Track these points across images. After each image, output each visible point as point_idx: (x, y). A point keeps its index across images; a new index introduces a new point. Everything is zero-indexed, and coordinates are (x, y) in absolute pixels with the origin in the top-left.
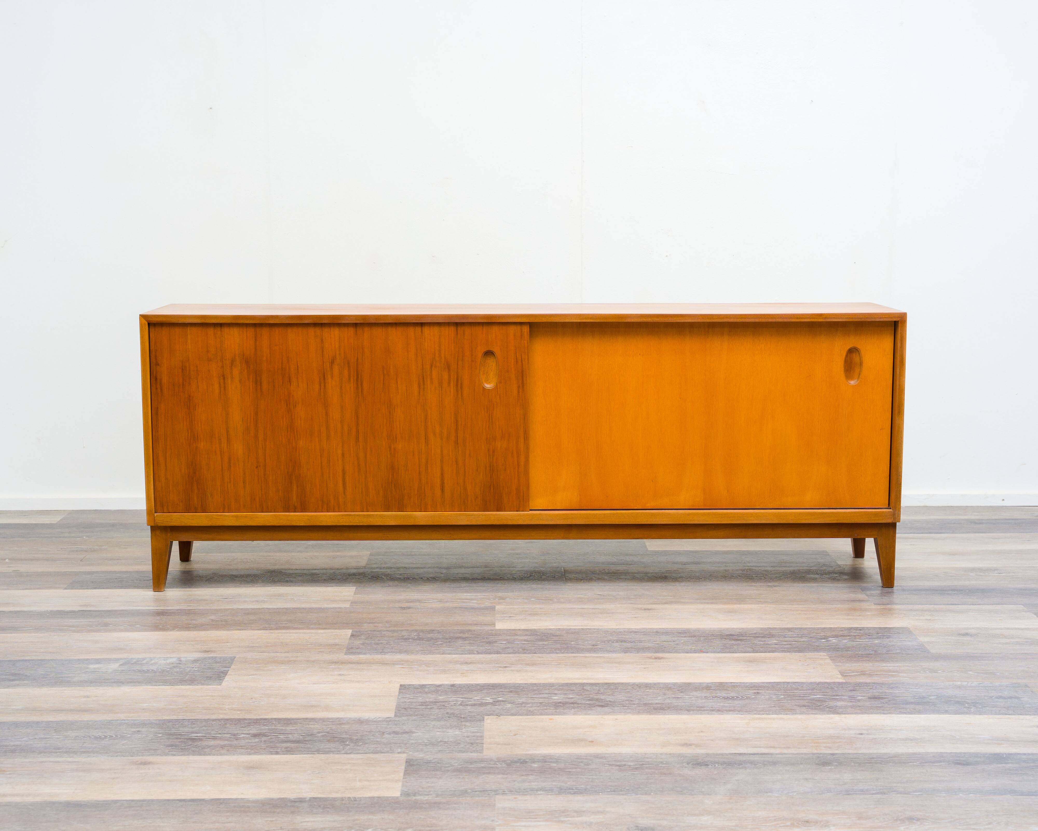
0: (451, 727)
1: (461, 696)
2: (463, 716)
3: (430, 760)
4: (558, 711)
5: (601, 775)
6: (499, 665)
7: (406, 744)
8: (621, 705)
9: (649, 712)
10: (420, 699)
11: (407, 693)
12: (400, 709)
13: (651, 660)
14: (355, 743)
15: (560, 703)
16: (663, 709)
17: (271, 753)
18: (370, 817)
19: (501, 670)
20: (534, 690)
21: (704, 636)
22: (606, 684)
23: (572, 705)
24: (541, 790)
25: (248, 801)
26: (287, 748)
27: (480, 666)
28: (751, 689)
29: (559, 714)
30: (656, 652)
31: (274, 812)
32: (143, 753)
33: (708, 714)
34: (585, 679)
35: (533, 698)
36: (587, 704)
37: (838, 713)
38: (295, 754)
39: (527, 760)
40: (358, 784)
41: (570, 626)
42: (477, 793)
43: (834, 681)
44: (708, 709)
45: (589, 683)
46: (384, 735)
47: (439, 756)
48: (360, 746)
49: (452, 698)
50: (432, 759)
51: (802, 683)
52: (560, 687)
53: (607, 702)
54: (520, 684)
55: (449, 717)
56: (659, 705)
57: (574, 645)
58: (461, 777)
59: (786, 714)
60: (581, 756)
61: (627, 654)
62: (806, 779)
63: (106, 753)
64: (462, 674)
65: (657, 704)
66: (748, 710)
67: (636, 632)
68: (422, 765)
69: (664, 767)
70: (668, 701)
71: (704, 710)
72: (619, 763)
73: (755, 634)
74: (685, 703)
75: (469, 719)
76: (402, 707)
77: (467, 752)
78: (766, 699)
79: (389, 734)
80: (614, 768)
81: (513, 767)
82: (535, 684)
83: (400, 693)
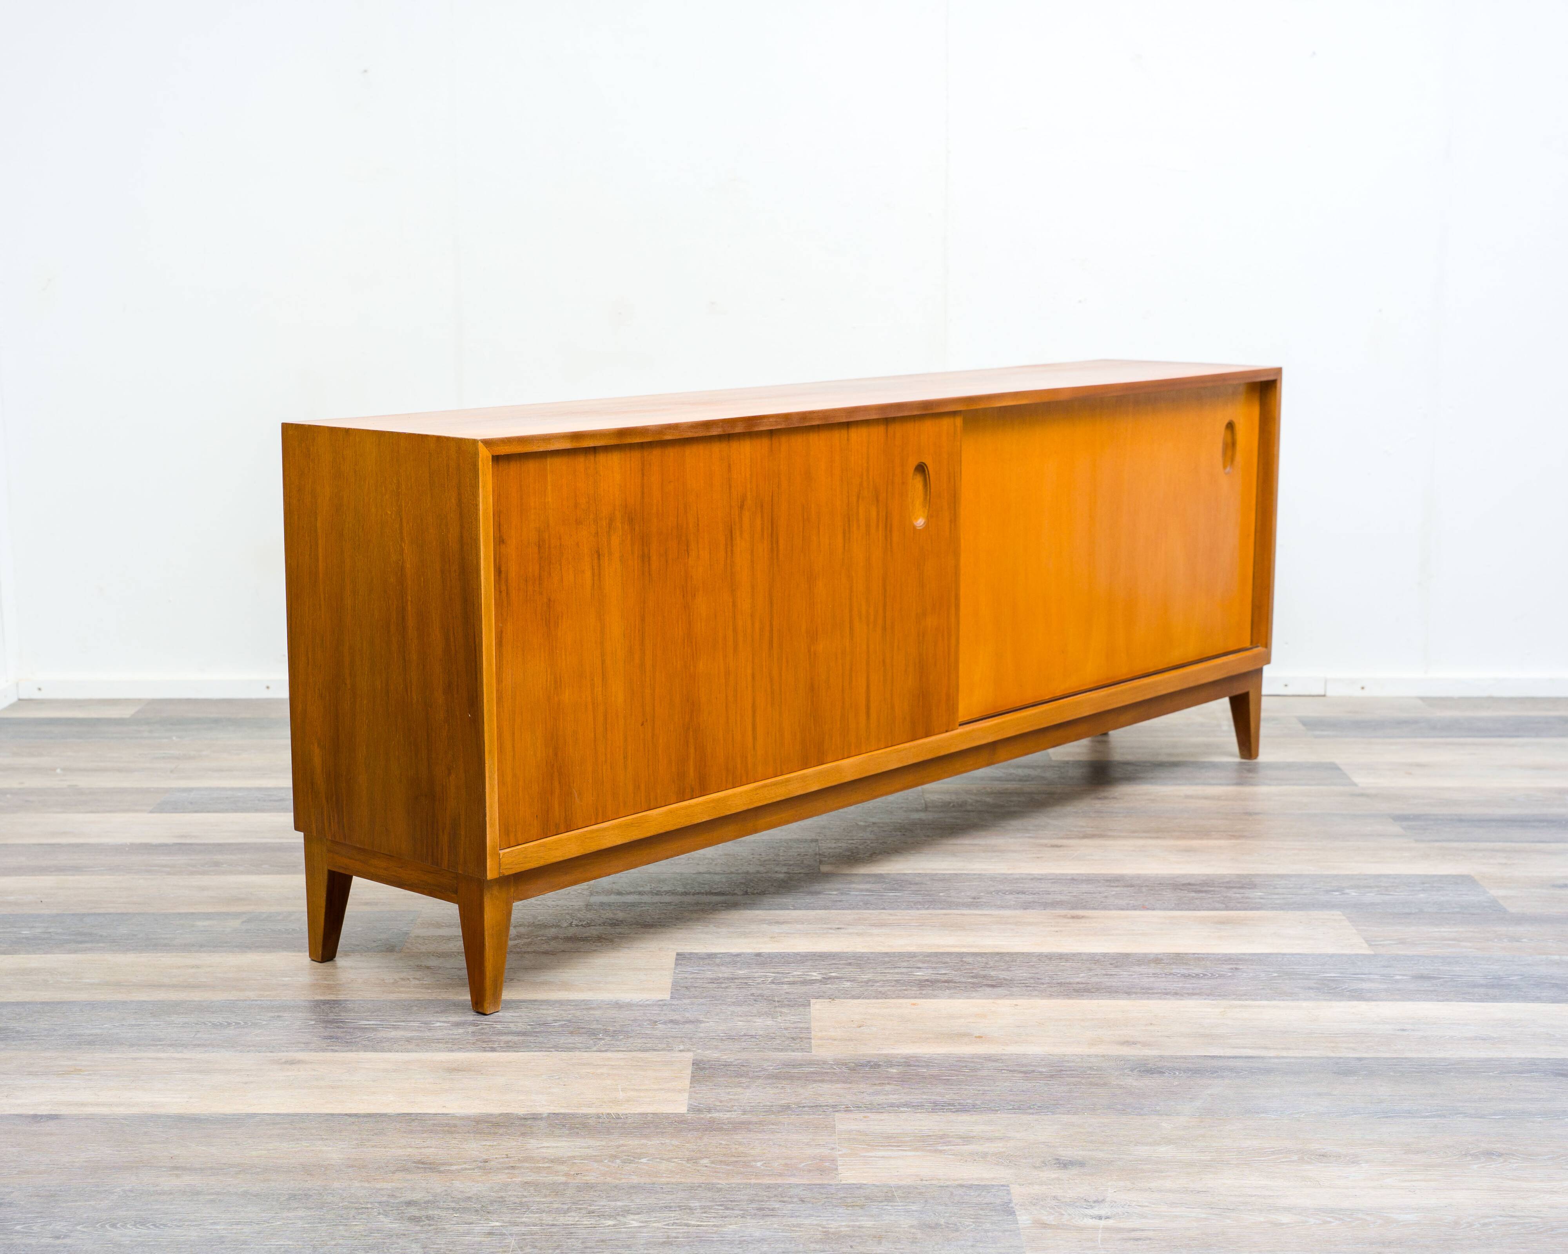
0: (760, 1014)
1: (773, 970)
2: (776, 999)
3: (731, 1062)
4: (924, 992)
5: (997, 1086)
6: (829, 926)
7: (691, 1038)
8: (1023, 985)
9: (1068, 996)
10: (709, 975)
11: (687, 965)
12: (679, 988)
13: (1066, 920)
14: (613, 1036)
15: (927, 980)
16: (1088, 991)
17: (484, 1050)
18: (644, 1141)
19: (831, 933)
20: (885, 963)
21: (1147, 886)
22: (998, 954)
23: (946, 984)
24: (906, 1105)
25: (453, 1117)
26: (507, 1042)
27: (799, 926)
28: (1225, 963)
29: (926, 997)
30: (1073, 908)
31: (495, 1133)
32: (288, 1047)
33: (1160, 999)
34: (964, 946)
35: (885, 973)
36: (969, 982)
37: (1365, 1000)
38: (522, 1051)
39: (881, 1063)
40: (621, 1095)
41: (935, 869)
42: (806, 1109)
43: (1357, 952)
44: (1159, 991)
45: (971, 953)
46: (656, 1025)
47: (744, 1055)
48: (620, 1040)
49: (758, 973)
50: (732, 1060)
51: (1306, 955)
52: (926, 958)
53: (1000, 979)
54: (863, 953)
55: (755, 1001)
56: (1081, 986)
57: (944, 898)
58: (780, 1086)
59: (1283, 1000)
60: (964, 1058)
61: (1028, 911)
62: (1320, 1094)
63: (232, 1047)
64: (772, 938)
65: (1078, 983)
66: (1222, 994)
67: (1040, 879)
68: (718, 1069)
69: (1094, 1075)
70: (1094, 979)
71: (1153, 993)
72: (1024, 1069)
73: (1227, 882)
74: (1123, 982)
75: (787, 1003)
76: (682, 985)
77: (787, 1050)
78: (1249, 978)
79: (665, 1023)
80: (1015, 1075)
81: (859, 1073)
82: (886, 953)
83: (676, 964)
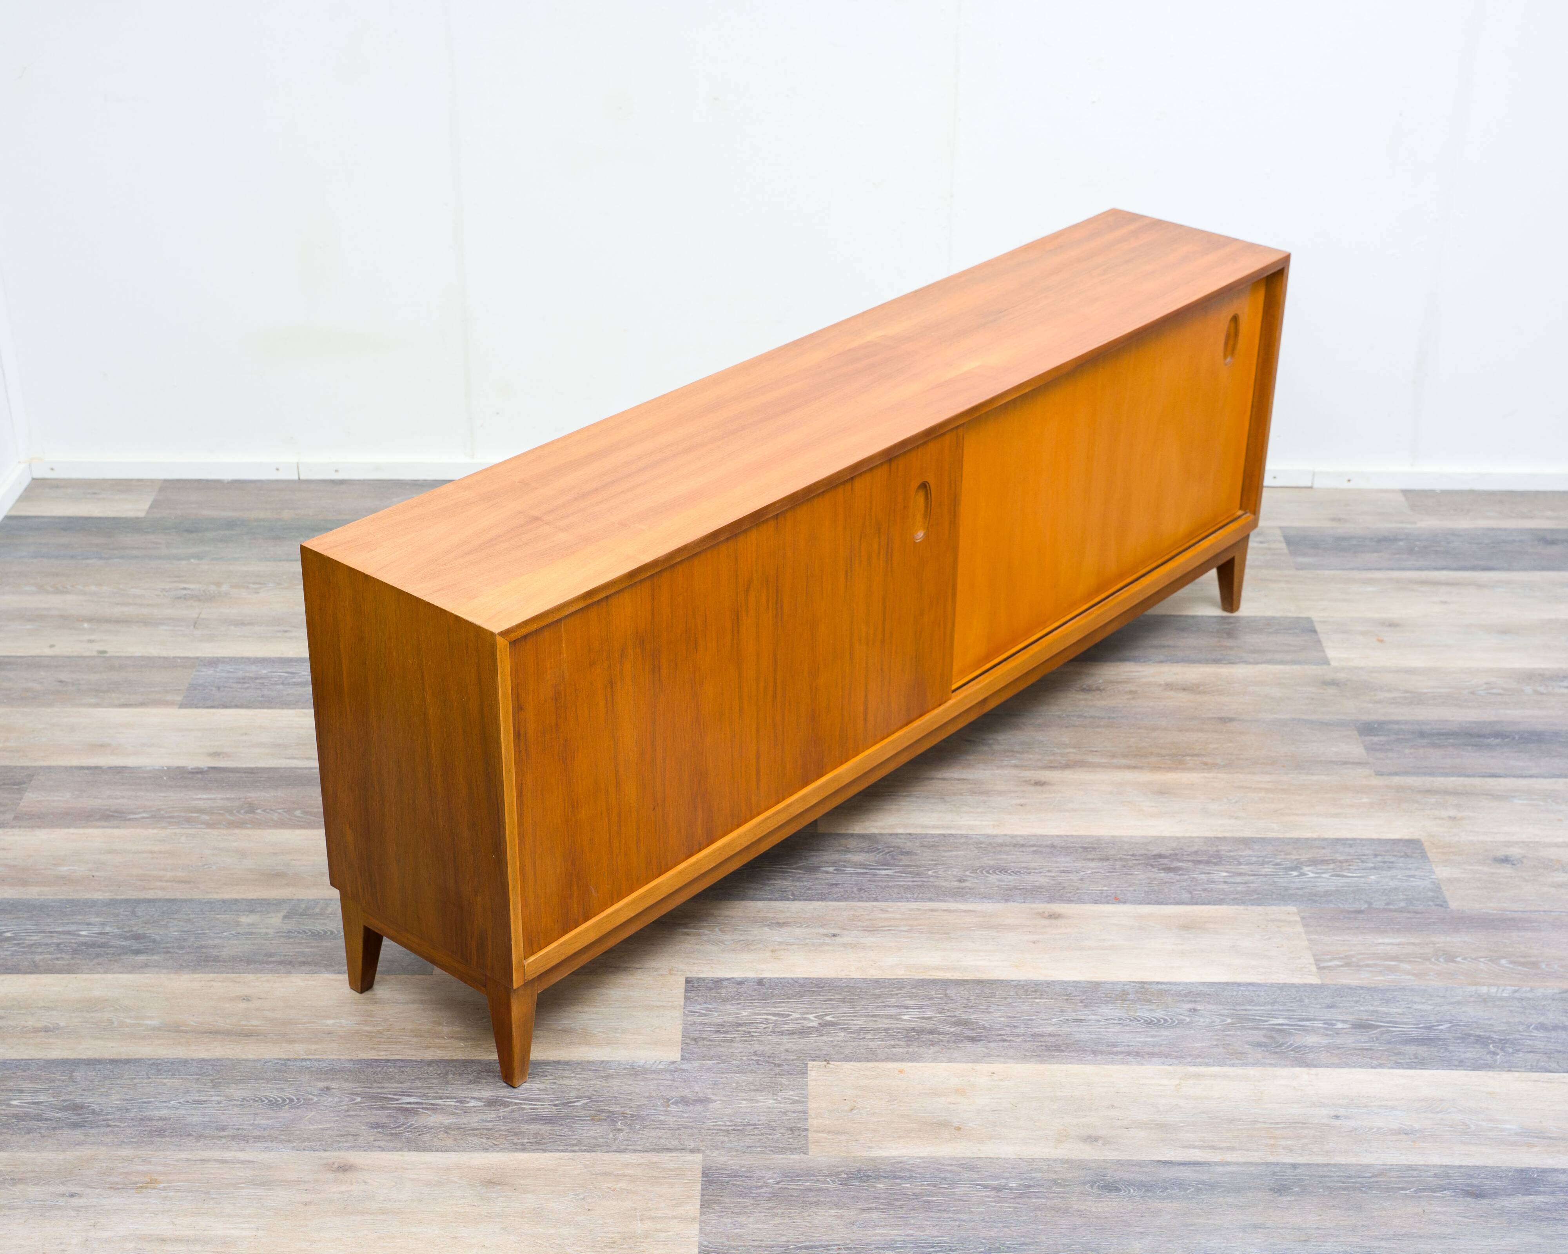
0: (762, 1088)
2: (777, 1061)
4: (910, 1052)
6: (825, 931)
7: (700, 1129)
8: (1000, 1038)
9: (1040, 1057)
10: (716, 1020)
11: (696, 1003)
12: (689, 1044)
13: (1043, 922)
14: (630, 1127)
15: (913, 1034)
16: (1058, 1048)
19: (827, 944)
20: (876, 994)
21: (1121, 859)
22: (979, 982)
23: (931, 1040)
27: (798, 931)
28: (1185, 999)
29: (913, 1058)
30: (1051, 900)
33: (1123, 1062)
34: (948, 969)
35: (875, 1019)
36: (951, 1035)
37: (1308, 1065)
39: (869, 1173)
41: (926, 827)
43: (1305, 981)
46: (669, 1109)
47: (749, 1160)
48: (637, 1135)
49: (760, 1016)
52: (913, 992)
54: (856, 980)
55: (758, 1065)
57: (932, 879)
60: (943, 1163)
61: (1011, 904)
62: (1255, 1227)
65: (1050, 1037)
66: (1179, 1050)
67: (1023, 845)
70: (1066, 1026)
72: (996, 1183)
73: (1196, 853)
74: (1091, 1034)
75: (786, 1068)
76: (692, 1039)
77: (785, 1151)
78: (1205, 1027)
79: (677, 1102)
81: (850, 1189)
82: (877, 981)
83: (686, 1002)
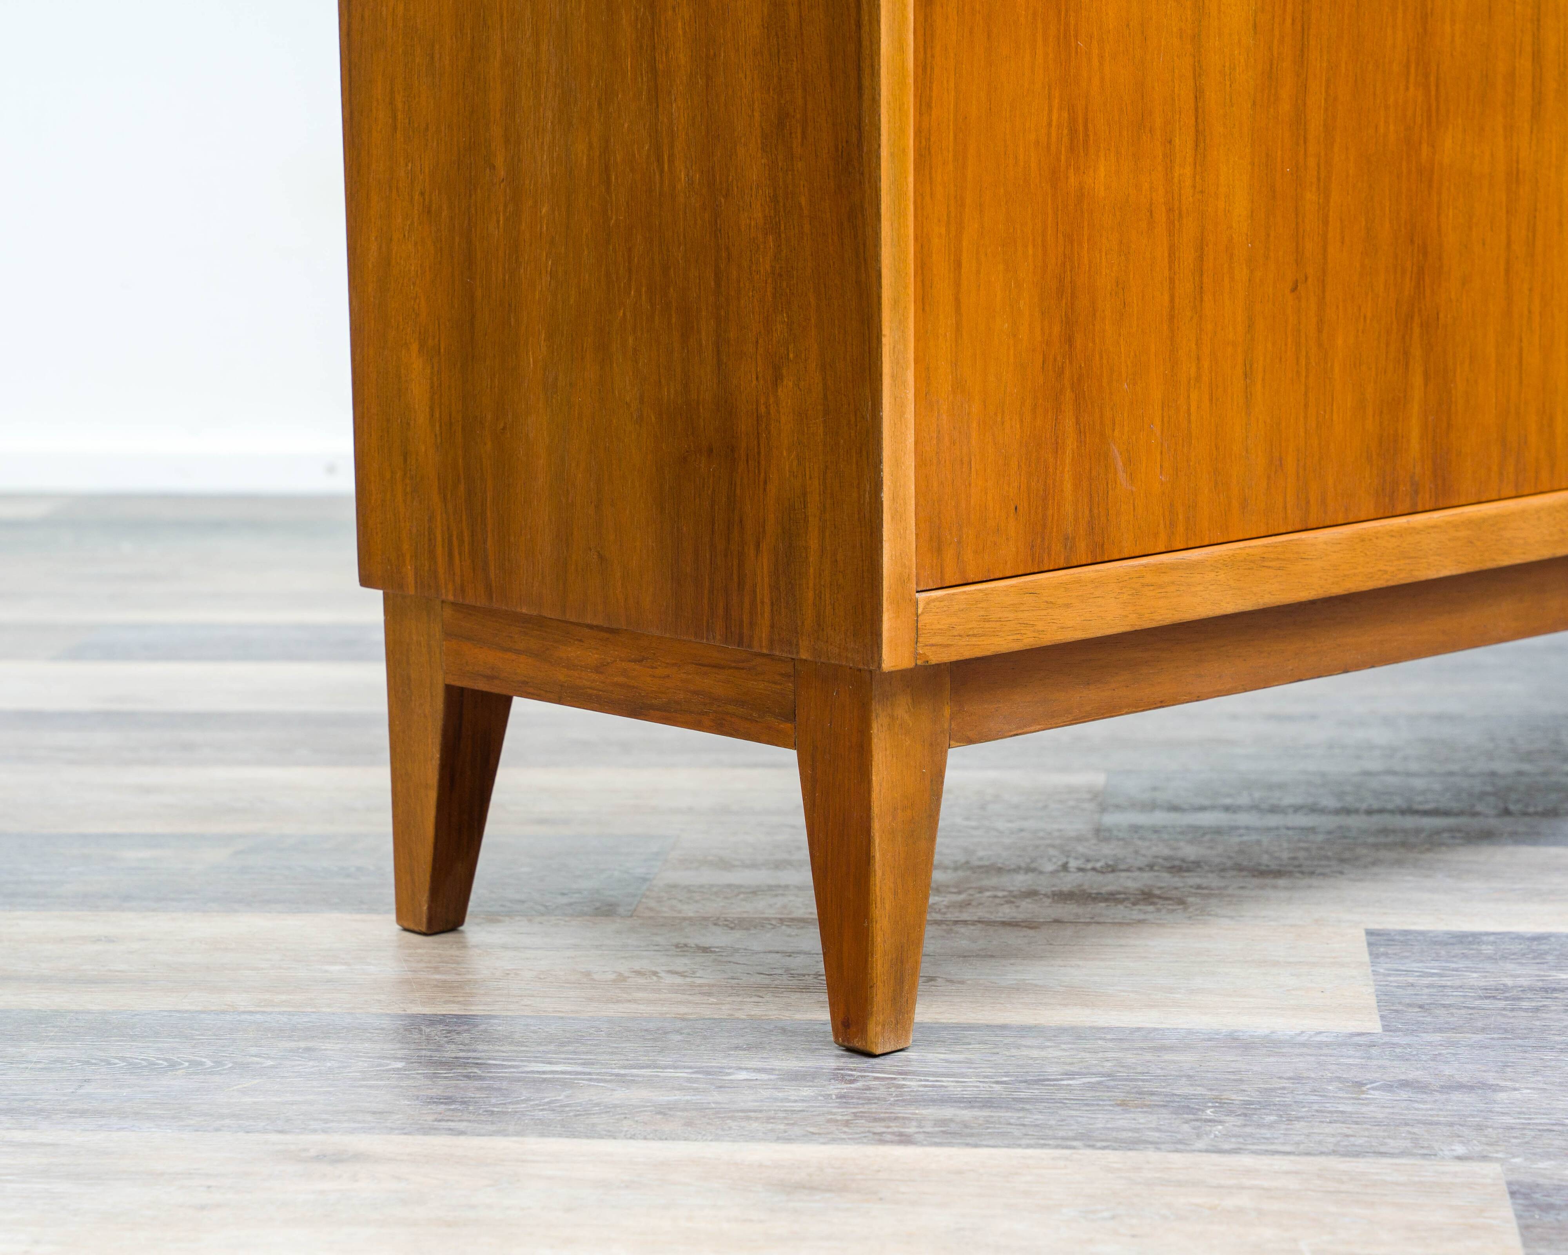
7: (1479, 1129)
10: (1475, 980)
12: (1399, 1008)
14: (1245, 1116)
17: (880, 1139)
26: (944, 1122)
32: (326, 1121)
38: (987, 1146)
46: (1364, 1093)
48: (1270, 1127)
63: (173, 1118)
76: (1407, 1001)
83: (1374, 955)
